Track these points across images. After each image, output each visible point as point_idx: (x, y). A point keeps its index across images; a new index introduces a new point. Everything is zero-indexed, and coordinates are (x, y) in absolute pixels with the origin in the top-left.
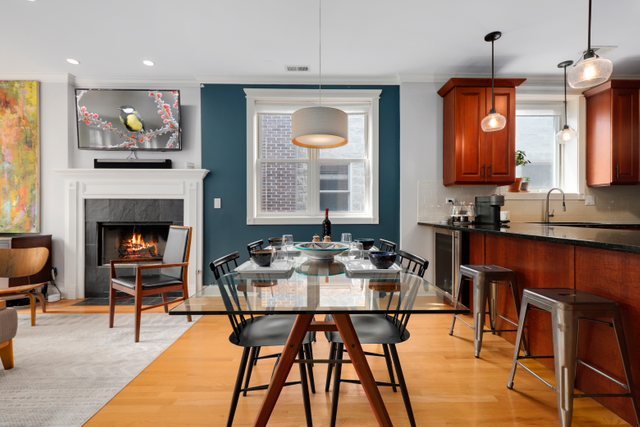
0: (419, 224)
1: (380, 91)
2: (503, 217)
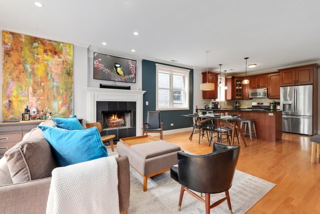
1: (190, 70)
2: (219, 107)
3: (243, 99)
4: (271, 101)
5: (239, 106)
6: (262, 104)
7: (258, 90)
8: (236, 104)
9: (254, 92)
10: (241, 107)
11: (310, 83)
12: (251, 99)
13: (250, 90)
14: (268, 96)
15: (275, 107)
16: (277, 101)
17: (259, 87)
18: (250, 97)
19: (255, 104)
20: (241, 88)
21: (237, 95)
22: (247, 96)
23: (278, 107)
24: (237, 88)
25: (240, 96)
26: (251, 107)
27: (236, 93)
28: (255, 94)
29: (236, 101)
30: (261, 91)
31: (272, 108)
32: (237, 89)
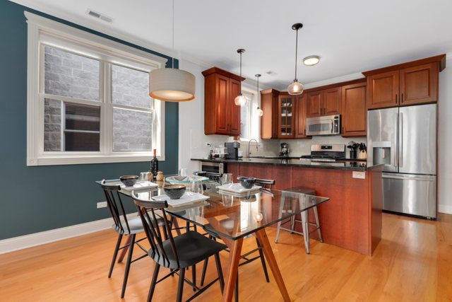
0: (192, 160)
1: (167, 60)
2: (240, 155)
3: (294, 138)
4: (348, 142)
5: (287, 153)
6: (330, 147)
7: (322, 118)
8: (283, 147)
9: (314, 123)
10: (292, 155)
11: (430, 100)
12: (310, 137)
13: (308, 120)
14: (341, 131)
15: (354, 154)
16: (358, 141)
17: (323, 113)
18: (308, 133)
19: (315, 147)
20: (290, 115)
21: (283, 130)
22: (301, 131)
23: (361, 155)
24: (284, 115)
25: (289, 130)
26: (309, 154)
27: (281, 126)
28: (316, 127)
29: (282, 142)
30: (328, 120)
31: (348, 156)
32: (285, 117)
